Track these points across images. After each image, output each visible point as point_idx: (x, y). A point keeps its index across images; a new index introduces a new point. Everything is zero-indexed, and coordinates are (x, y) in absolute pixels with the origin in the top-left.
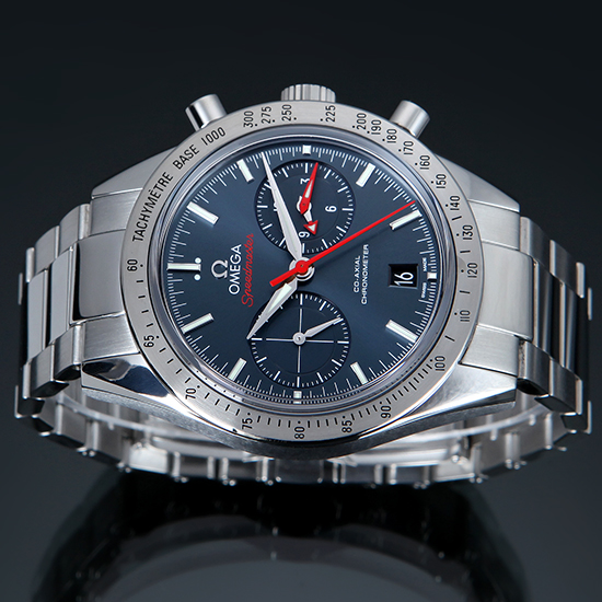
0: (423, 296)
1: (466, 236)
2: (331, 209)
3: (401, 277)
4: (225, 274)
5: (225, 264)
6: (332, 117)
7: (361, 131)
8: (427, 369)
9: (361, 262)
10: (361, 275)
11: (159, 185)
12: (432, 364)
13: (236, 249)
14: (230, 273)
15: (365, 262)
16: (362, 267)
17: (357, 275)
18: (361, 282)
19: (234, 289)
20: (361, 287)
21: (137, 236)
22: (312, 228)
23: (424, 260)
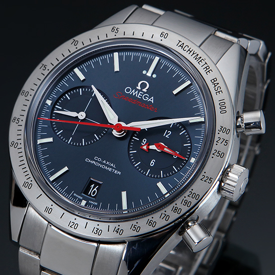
0: (75, 194)
1: (96, 229)
2: (152, 163)
3: (95, 189)
4: (139, 88)
5: (145, 90)
6: (204, 179)
7: (188, 193)
8: (28, 177)
9: (111, 167)
10: (104, 164)
11: (206, 65)
12: (29, 181)
13: (152, 100)
14: (139, 91)
15: (110, 169)
16: (108, 166)
17: (105, 162)
18: (99, 162)
19: (128, 90)
20: (96, 161)
21: (180, 43)
22: (145, 147)
23: (96, 204)
